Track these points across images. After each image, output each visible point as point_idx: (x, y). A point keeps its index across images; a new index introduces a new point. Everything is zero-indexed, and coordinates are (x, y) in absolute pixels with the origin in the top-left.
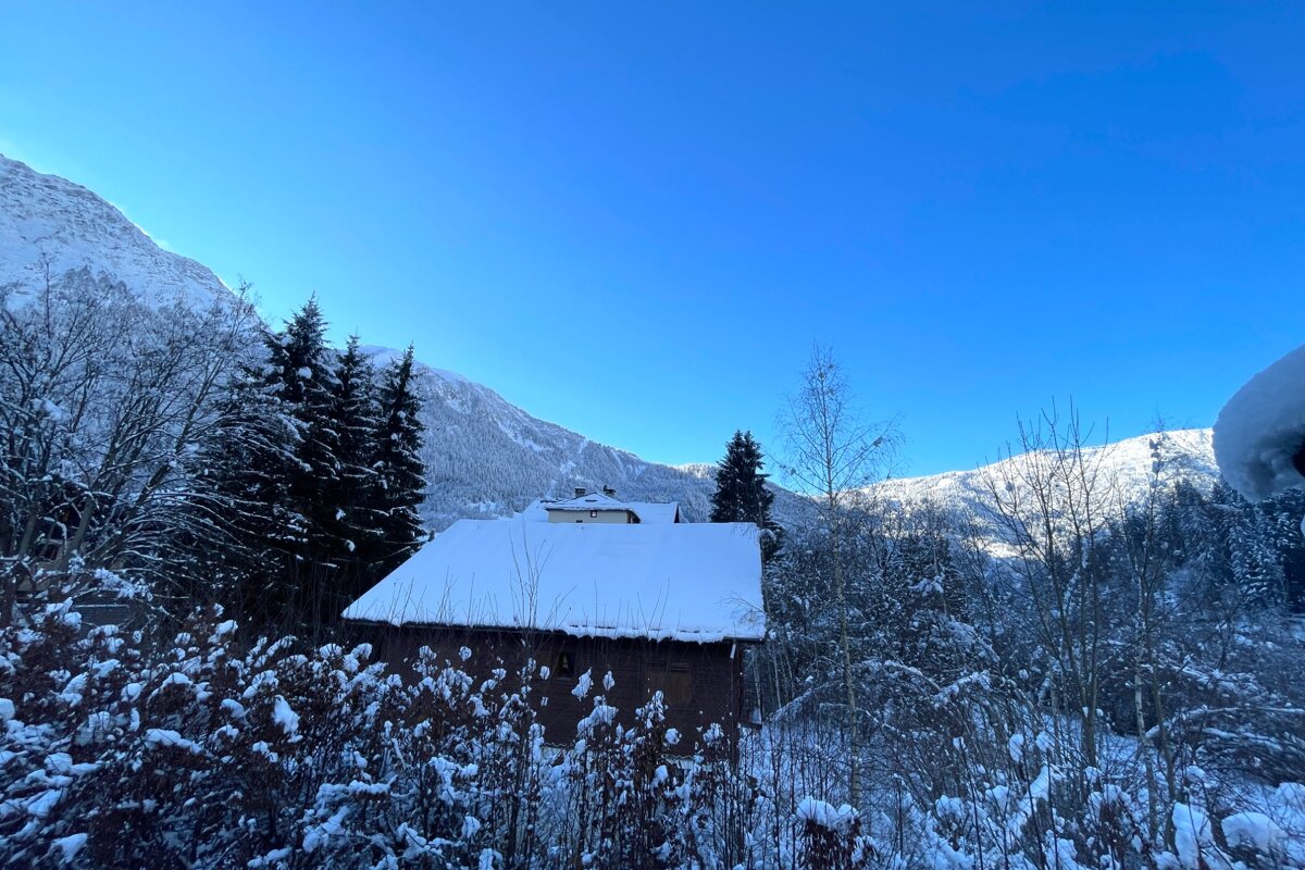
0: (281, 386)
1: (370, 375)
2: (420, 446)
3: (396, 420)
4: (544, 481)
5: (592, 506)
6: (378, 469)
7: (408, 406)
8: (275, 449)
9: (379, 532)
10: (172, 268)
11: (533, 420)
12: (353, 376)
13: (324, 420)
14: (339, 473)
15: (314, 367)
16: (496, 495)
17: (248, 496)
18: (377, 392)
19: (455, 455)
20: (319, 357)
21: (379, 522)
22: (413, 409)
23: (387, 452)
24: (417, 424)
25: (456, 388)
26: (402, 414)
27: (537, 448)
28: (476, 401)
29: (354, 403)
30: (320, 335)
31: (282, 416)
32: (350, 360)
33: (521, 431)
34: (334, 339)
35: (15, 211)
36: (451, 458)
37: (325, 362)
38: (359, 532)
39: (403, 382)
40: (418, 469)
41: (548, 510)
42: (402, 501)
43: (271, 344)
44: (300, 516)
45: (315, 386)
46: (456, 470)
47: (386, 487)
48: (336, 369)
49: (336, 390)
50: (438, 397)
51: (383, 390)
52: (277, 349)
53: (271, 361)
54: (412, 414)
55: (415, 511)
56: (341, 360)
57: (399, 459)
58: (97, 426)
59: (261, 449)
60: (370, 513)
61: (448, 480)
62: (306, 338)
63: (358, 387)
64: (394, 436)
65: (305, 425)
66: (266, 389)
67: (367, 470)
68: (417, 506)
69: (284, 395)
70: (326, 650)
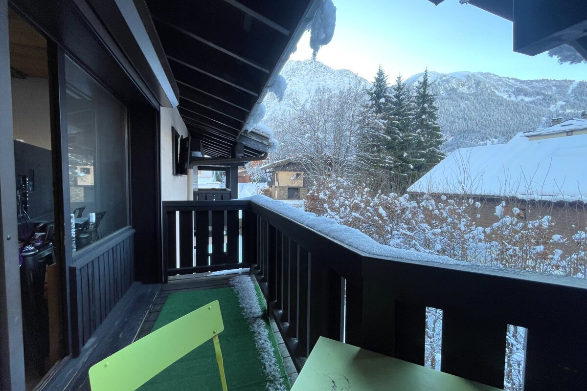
0: (374, 109)
1: (409, 92)
2: (437, 118)
3: (424, 109)
4: (536, 120)
5: (567, 128)
6: (418, 133)
7: (428, 100)
8: (377, 133)
9: (423, 160)
10: (339, 76)
11: (522, 82)
12: (401, 95)
13: (392, 118)
14: (402, 138)
15: (385, 97)
16: (498, 135)
17: (373, 152)
18: (414, 98)
19: (468, 118)
20: (387, 92)
21: (423, 156)
22: (431, 101)
23: (422, 125)
24: (434, 108)
25: (464, 80)
26: (426, 105)
27: (527, 99)
28: (478, 83)
29: (404, 107)
30: (385, 82)
31: (376, 120)
32: (399, 88)
33: (514, 92)
34: (391, 82)
35: (301, 77)
36: (465, 120)
37: (390, 93)
38: (414, 161)
39: (425, 89)
40: (437, 129)
41: (528, 137)
42: (431, 145)
43: (369, 93)
44: (390, 157)
45: (387, 105)
46: (469, 125)
47: (423, 140)
48: (394, 94)
49: (396, 104)
50: (453, 89)
51: (416, 97)
52: (371, 94)
53: (371, 100)
54: (431, 104)
55: (439, 149)
56: (396, 90)
57: (427, 126)
58: (330, 137)
59: (372, 135)
60: (417, 153)
61: (465, 132)
62: (380, 86)
63: (404, 99)
64: (424, 117)
65: (385, 122)
66: (370, 112)
67: (414, 134)
68: (439, 146)
69: (377, 112)
70: (392, 194)
